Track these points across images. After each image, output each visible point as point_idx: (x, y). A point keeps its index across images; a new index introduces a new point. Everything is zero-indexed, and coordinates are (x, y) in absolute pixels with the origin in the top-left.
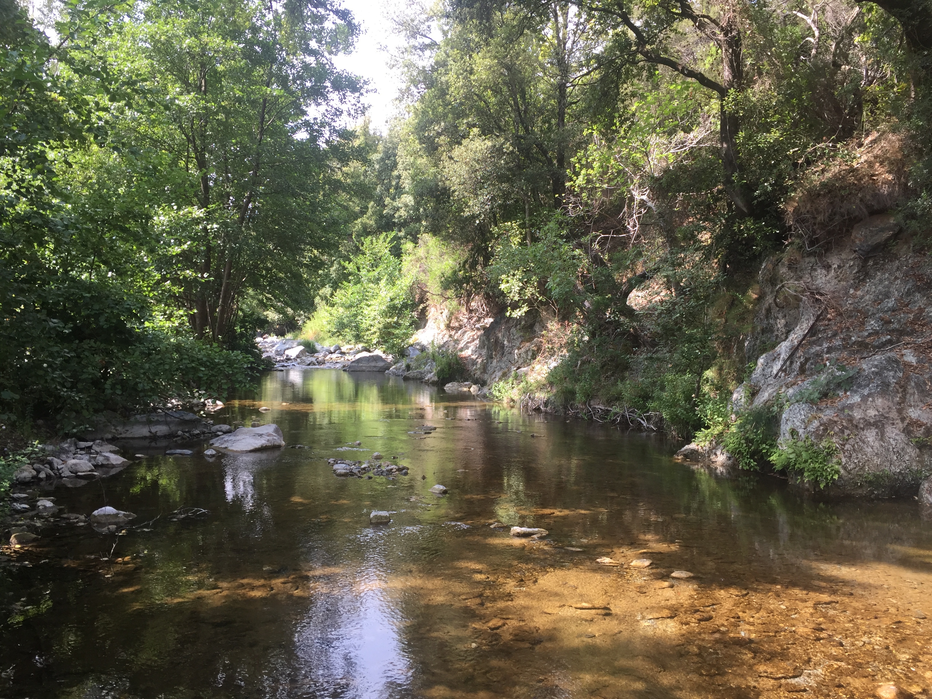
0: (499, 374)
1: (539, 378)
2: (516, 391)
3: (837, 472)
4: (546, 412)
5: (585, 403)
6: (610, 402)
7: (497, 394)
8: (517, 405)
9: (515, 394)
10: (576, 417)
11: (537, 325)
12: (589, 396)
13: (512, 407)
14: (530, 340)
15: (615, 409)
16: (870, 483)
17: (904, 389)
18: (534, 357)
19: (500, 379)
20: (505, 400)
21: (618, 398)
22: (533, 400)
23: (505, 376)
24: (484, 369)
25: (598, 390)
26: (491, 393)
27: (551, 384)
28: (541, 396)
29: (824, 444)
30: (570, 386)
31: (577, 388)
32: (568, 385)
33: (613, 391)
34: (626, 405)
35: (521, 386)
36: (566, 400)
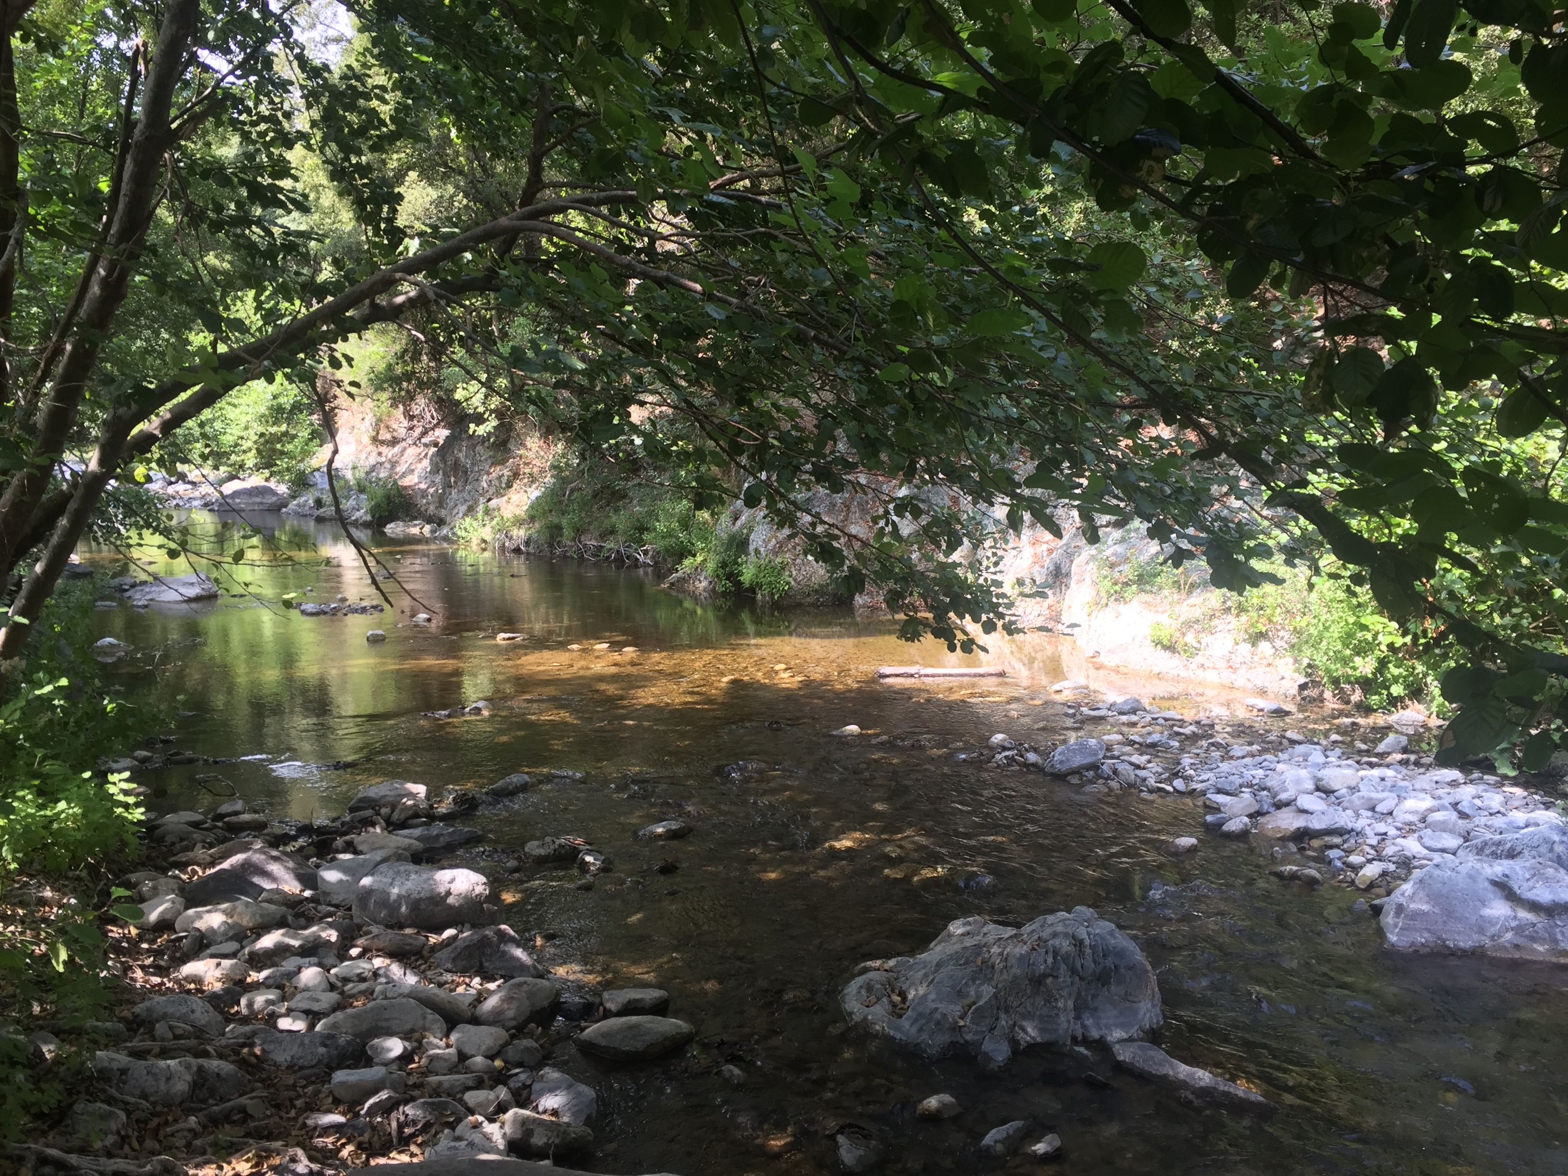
0: (463, 508)
1: (518, 512)
2: (488, 529)
3: (788, 583)
4: (528, 553)
5: (574, 539)
6: (603, 536)
7: (462, 533)
8: (490, 547)
9: (487, 533)
10: (564, 557)
11: (512, 441)
12: (579, 531)
13: (484, 550)
14: (503, 462)
15: (609, 545)
16: (816, 591)
17: (848, 507)
18: (509, 485)
19: (465, 515)
20: (475, 541)
21: (612, 532)
22: (511, 538)
23: (471, 510)
24: (441, 501)
25: (590, 523)
26: (454, 534)
27: (532, 519)
28: (520, 534)
29: (779, 560)
30: (556, 520)
31: (564, 522)
32: (554, 518)
33: (606, 524)
34: (621, 539)
35: (494, 522)
36: (552, 537)
